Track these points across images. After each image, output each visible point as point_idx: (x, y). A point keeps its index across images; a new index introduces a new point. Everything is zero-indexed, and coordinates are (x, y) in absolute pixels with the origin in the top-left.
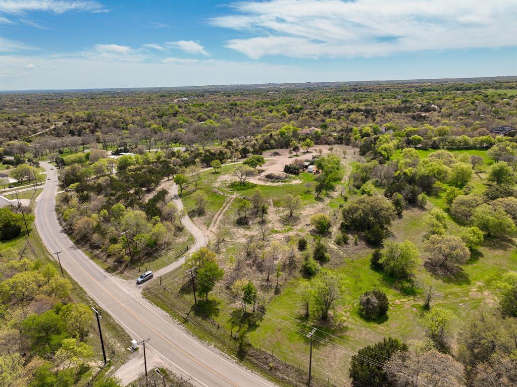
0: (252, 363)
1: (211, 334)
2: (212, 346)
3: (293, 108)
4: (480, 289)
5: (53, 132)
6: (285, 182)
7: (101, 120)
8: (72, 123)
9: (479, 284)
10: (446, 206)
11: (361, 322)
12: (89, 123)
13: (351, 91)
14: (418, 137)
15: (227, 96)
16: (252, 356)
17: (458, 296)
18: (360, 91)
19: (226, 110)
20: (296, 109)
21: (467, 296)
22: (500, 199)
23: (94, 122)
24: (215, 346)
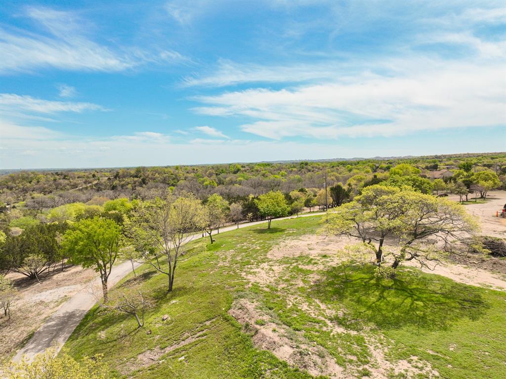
5: (94, 187)
7: (150, 176)
8: (118, 179)
12: (136, 179)
23: (142, 178)
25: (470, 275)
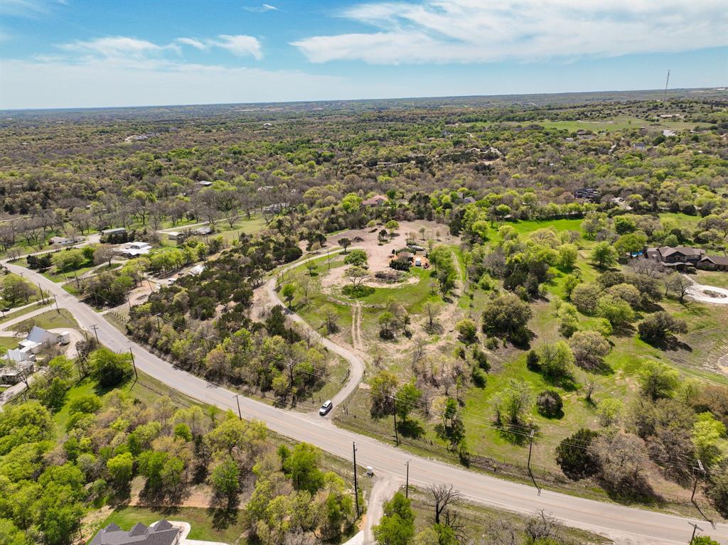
0: (477, 468)
1: (426, 450)
2: (435, 460)
3: (320, 156)
4: (622, 377)
6: (402, 281)
7: (52, 187)
8: (7, 195)
9: (620, 372)
10: (565, 294)
11: (544, 420)
12: (34, 193)
13: (376, 120)
14: (506, 207)
15: (207, 131)
16: (475, 462)
17: (608, 386)
18: (388, 120)
19: (230, 162)
20: (324, 157)
21: (615, 384)
22: (616, 286)
23: (42, 191)
24: (437, 459)
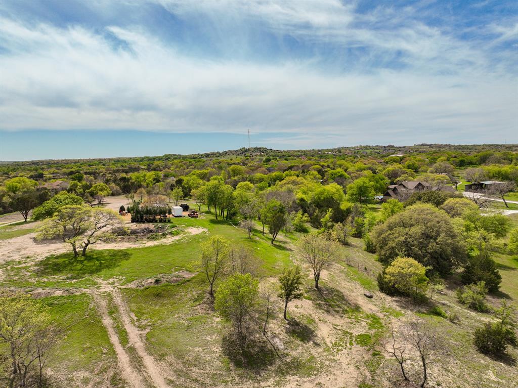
25: (120, 245)
